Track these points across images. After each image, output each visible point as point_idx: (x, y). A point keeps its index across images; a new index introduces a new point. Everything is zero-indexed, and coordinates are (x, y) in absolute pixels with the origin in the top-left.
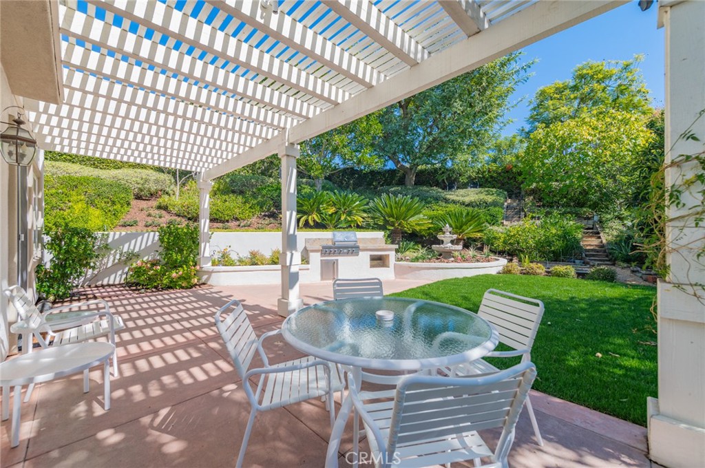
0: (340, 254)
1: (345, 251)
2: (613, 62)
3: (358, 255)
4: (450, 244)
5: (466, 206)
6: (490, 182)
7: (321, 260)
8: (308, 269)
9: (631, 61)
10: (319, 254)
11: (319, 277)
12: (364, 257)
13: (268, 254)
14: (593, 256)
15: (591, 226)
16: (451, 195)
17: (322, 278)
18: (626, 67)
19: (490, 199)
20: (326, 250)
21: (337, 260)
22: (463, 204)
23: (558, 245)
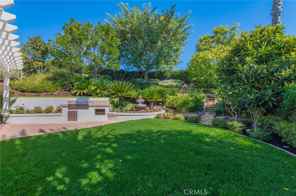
0: (78, 108)
1: (81, 107)
2: (227, 26)
3: (88, 109)
4: (141, 104)
5: (165, 87)
6: (179, 77)
7: (68, 111)
8: (61, 116)
9: (234, 26)
10: (67, 108)
11: (67, 119)
12: (92, 110)
13: (44, 108)
14: (209, 110)
15: (214, 97)
16: (161, 83)
17: (68, 120)
18: (233, 29)
19: (174, 84)
20: (70, 106)
21: (77, 111)
22: (164, 86)
23: (192, 104)
